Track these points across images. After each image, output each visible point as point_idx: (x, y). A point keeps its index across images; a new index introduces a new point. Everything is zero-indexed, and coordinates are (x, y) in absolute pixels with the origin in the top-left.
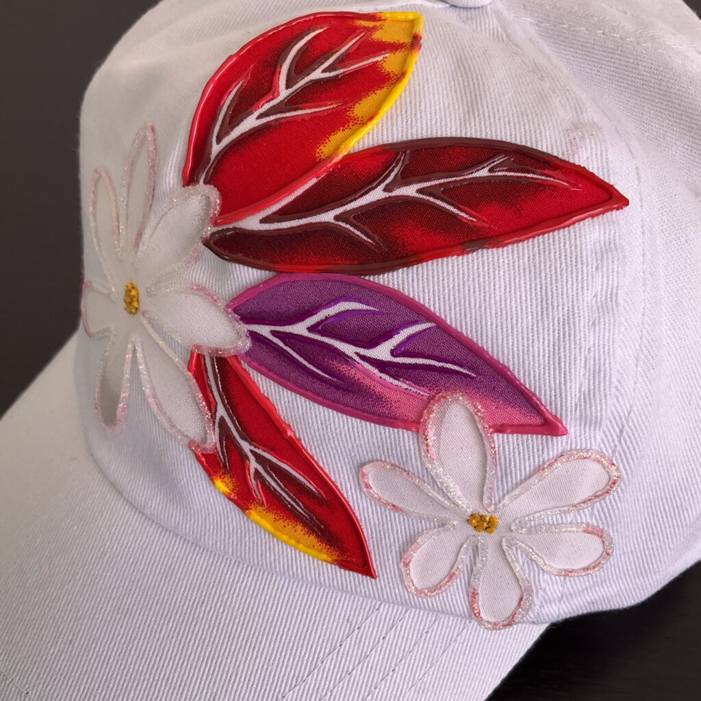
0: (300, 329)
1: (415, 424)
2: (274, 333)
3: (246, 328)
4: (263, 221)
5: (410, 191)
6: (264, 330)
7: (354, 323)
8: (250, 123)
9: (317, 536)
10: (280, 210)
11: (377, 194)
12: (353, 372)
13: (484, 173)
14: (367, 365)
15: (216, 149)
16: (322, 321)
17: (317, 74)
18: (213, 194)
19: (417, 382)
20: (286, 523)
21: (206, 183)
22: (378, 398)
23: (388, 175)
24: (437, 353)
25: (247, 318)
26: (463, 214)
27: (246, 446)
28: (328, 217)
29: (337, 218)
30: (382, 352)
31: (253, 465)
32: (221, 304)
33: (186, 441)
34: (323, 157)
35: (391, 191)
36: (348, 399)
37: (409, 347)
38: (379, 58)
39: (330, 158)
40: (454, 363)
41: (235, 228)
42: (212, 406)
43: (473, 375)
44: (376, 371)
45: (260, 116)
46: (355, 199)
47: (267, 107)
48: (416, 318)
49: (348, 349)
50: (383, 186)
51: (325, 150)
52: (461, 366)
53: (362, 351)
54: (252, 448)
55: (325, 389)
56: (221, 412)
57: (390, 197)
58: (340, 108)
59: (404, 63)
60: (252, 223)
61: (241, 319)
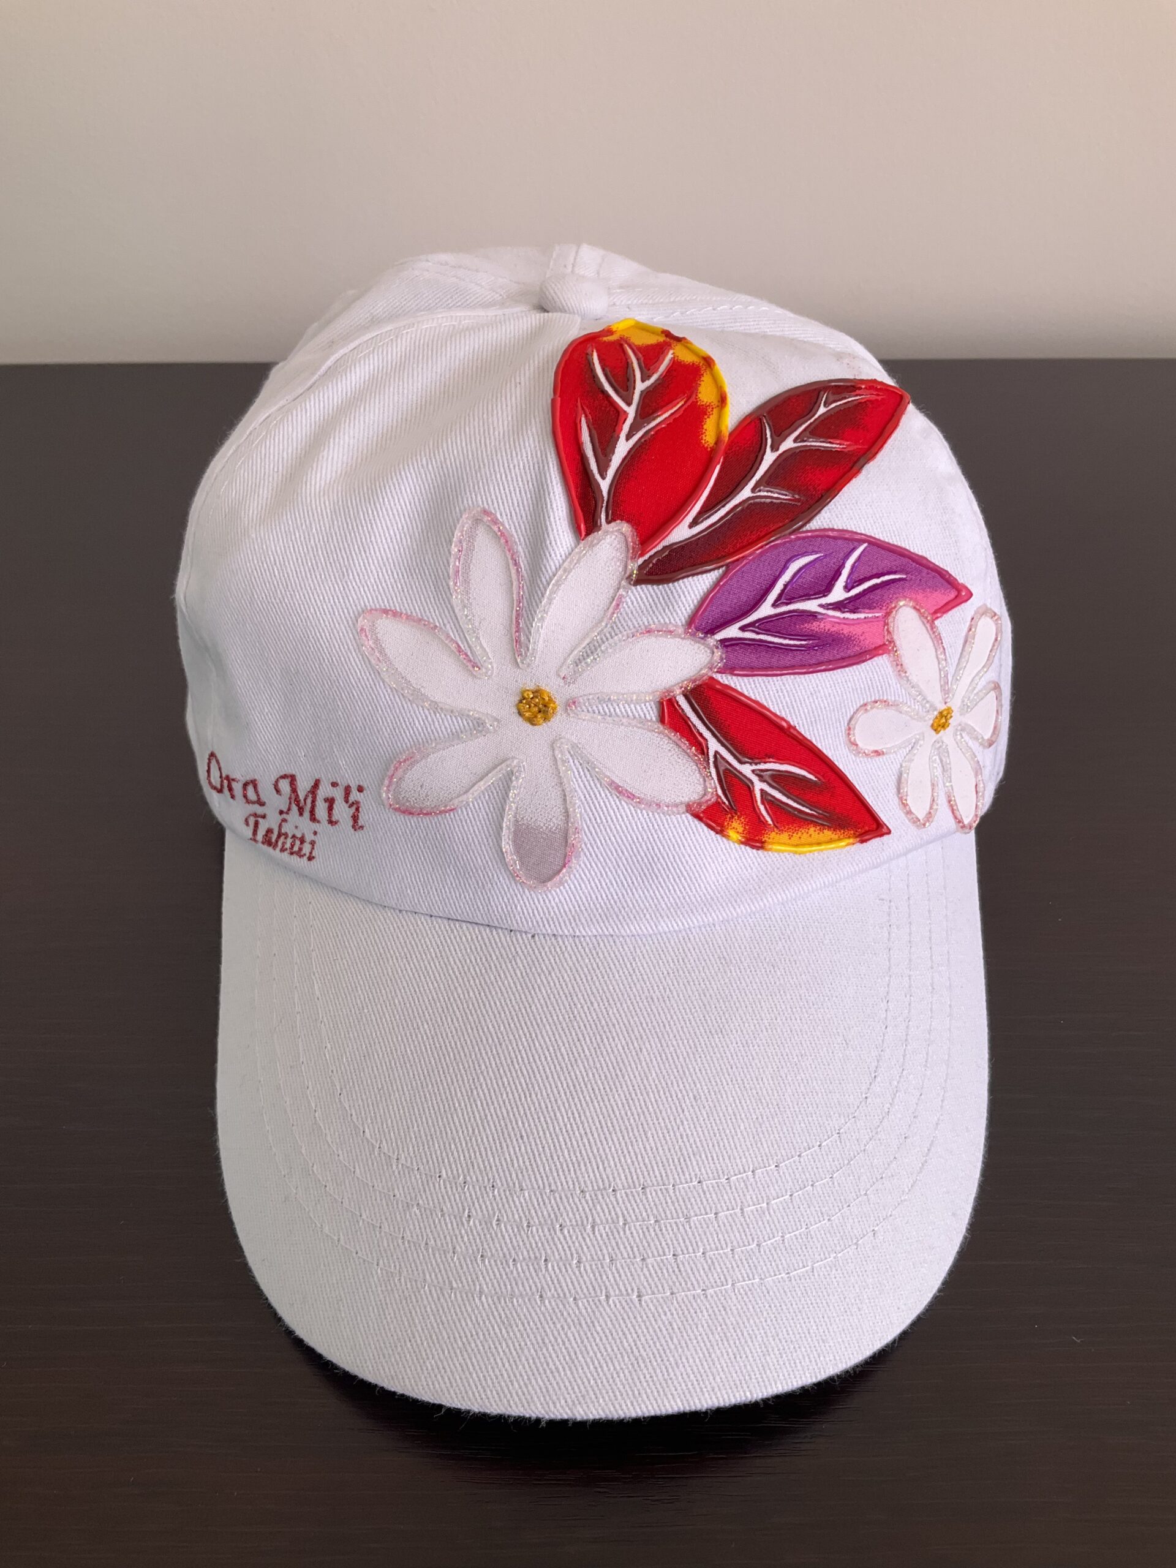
0: (766, 610)
1: (884, 647)
2: (743, 629)
3: (712, 640)
4: (691, 526)
5: (788, 444)
6: (732, 631)
7: (808, 577)
8: (622, 448)
9: (829, 828)
10: (702, 507)
11: (769, 458)
12: (822, 625)
13: (822, 410)
14: (831, 613)
15: (605, 485)
16: (783, 591)
17: (640, 386)
18: (625, 527)
19: (870, 607)
20: (800, 834)
21: (608, 522)
22: (849, 639)
23: (766, 439)
24: (875, 572)
25: (712, 631)
26: (834, 446)
27: (746, 770)
28: (746, 493)
29: (753, 490)
30: (838, 593)
31: (758, 786)
32: (681, 630)
33: (683, 808)
34: (711, 445)
35: (777, 450)
36: (827, 655)
37: (855, 577)
38: (670, 356)
39: (718, 441)
40: (889, 573)
41: (665, 548)
42: (701, 748)
43: (904, 576)
44: (838, 614)
45: (628, 438)
46: (758, 469)
47: (626, 427)
48: (852, 547)
49: (811, 605)
50: (768, 449)
51: (709, 438)
52: (895, 573)
53: (824, 601)
54: (754, 767)
55: (807, 658)
56: (714, 746)
57: (780, 455)
58: (689, 403)
59: (694, 352)
60: (681, 532)
61: (706, 633)
